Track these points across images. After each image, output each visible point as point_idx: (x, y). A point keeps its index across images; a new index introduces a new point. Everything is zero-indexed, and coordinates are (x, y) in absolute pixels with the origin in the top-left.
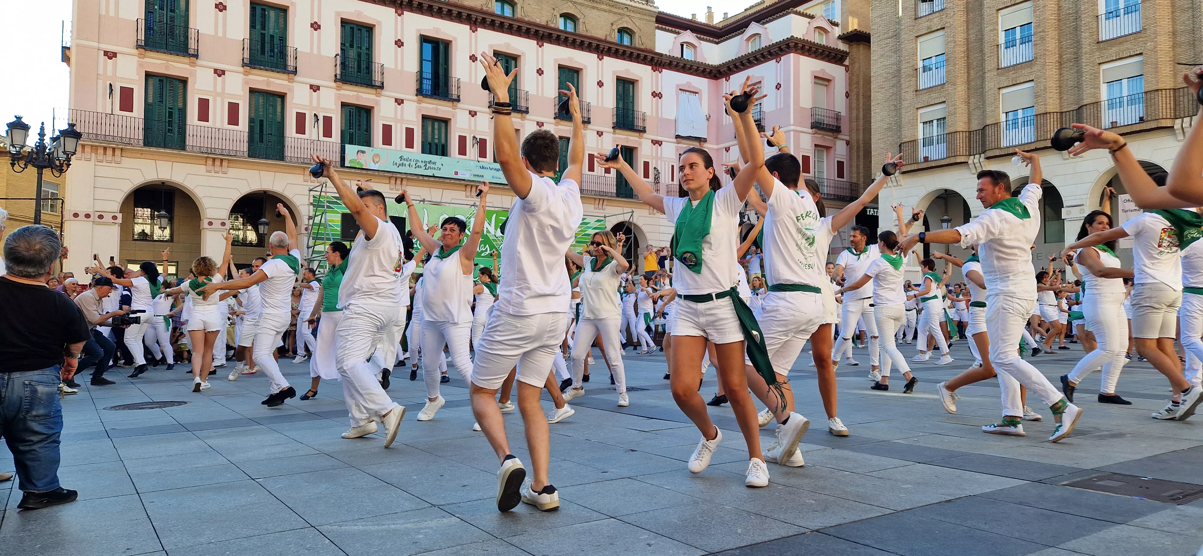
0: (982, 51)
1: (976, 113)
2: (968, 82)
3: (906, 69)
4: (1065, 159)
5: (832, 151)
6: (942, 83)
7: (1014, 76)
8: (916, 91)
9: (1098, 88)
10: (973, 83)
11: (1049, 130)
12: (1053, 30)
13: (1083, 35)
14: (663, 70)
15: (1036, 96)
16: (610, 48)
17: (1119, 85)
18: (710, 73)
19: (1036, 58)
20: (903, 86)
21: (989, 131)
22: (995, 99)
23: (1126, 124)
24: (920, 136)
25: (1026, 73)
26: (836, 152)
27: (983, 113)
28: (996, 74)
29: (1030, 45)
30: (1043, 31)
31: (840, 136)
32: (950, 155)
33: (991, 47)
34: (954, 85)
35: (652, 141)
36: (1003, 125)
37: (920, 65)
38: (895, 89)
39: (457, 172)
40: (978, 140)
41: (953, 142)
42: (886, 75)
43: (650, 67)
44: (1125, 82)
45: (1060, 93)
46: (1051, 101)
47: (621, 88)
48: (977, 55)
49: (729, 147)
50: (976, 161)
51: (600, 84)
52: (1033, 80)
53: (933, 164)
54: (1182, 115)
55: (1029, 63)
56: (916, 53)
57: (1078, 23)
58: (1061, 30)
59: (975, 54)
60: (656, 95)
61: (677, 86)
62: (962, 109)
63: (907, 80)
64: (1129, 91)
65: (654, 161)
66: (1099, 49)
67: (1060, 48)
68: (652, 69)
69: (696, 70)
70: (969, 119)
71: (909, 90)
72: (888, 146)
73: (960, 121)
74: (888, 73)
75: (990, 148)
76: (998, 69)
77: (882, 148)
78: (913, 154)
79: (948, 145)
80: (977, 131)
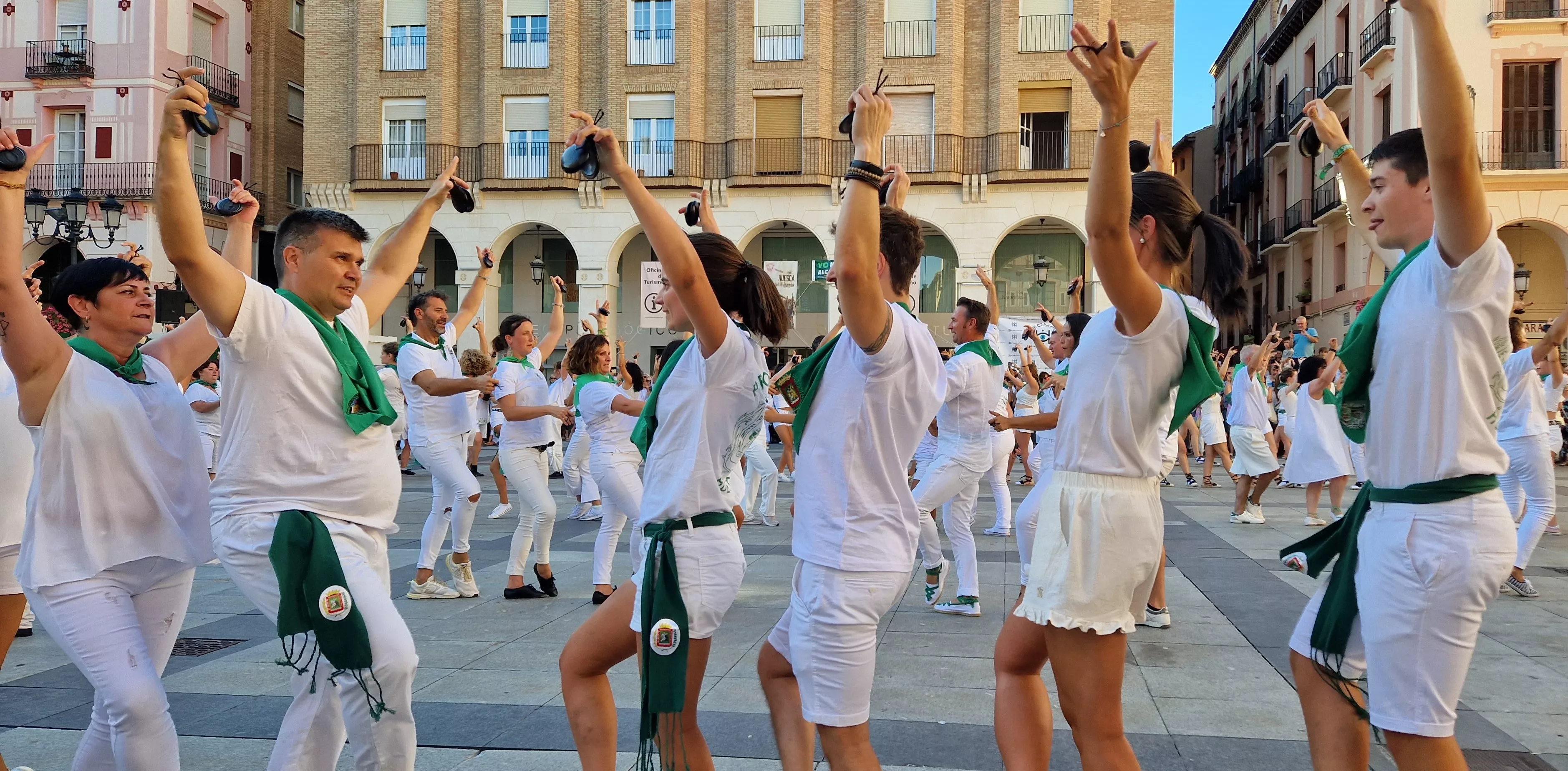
0: (479, 36)
1: (469, 124)
2: (459, 75)
3: (363, 33)
4: (582, 208)
5: (221, 135)
6: (422, 68)
7: (523, 82)
8: (381, 71)
9: (625, 123)
10: (464, 79)
12: (572, 34)
13: (609, 51)
15: (551, 118)
17: (646, 125)
19: (551, 66)
20: (360, 59)
21: (487, 152)
22: (497, 110)
23: (654, 175)
24: (385, 140)
25: (538, 84)
26: (229, 139)
27: (479, 123)
28: (499, 74)
29: (545, 47)
30: (562, 32)
31: (236, 113)
33: (493, 34)
34: (440, 75)
36: (506, 147)
37: (387, 32)
38: (345, 60)
40: (470, 162)
41: (436, 158)
42: (330, 35)
44: (653, 122)
48: (469, 41)
49: (11, 92)
52: (547, 95)
53: (406, 186)
54: (711, 177)
55: (544, 71)
56: (382, 13)
57: (603, 33)
58: (581, 37)
59: (468, 38)
62: (449, 112)
63: (366, 51)
64: (657, 135)
66: (626, 73)
67: (581, 61)
70: (459, 130)
71: (369, 67)
72: (332, 145)
73: (446, 130)
74: (333, 33)
75: (489, 176)
76: (502, 68)
77: (322, 147)
78: (373, 165)
79: (428, 160)
80: (470, 149)
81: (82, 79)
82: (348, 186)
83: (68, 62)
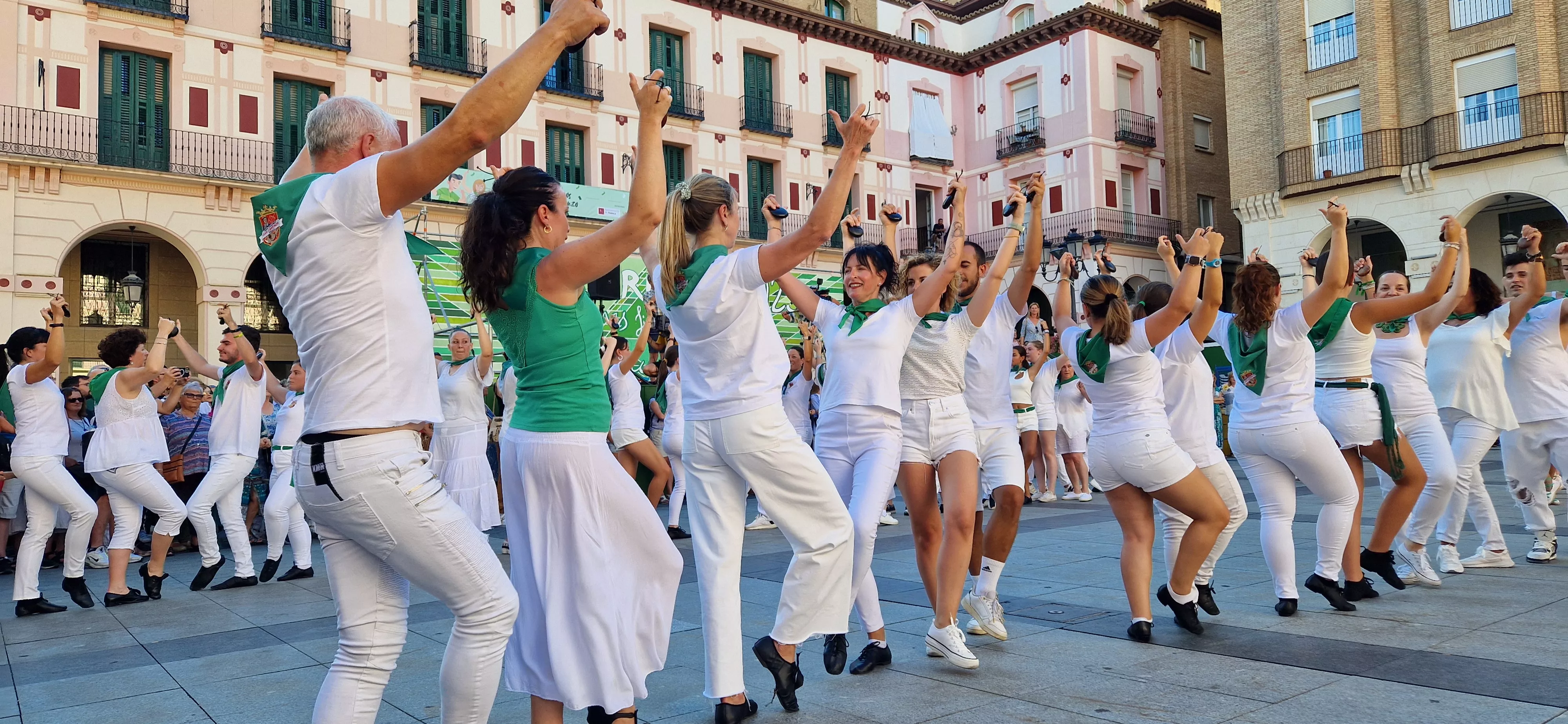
0: (1418, 5)
1: (1412, 101)
2: (1395, 54)
3: (1285, 41)
6: (1352, 57)
7: (1479, 39)
8: (1306, 72)
10: (1401, 57)
11: (1545, 119)
14: (890, 60)
15: (1521, 69)
16: (816, 25)
18: (954, 65)
19: (1516, 11)
20: (1283, 67)
21: (1439, 127)
22: (1447, 77)
24: (1315, 140)
25: (1500, 35)
27: (1425, 97)
28: (1446, 37)
31: (1153, 153)
32: (1371, 166)
34: (1373, 59)
35: (878, 164)
36: (1462, 116)
37: (1310, 32)
38: (1266, 72)
39: (603, 210)
40: (1415, 142)
41: (1375, 146)
42: (1249, 52)
43: (872, 55)
45: (1559, 62)
46: (1545, 75)
47: (831, 85)
48: (1407, 13)
49: (987, 174)
50: (1415, 173)
51: (803, 78)
52: (1513, 45)
53: (1342, 181)
55: (1505, 19)
56: (1303, 16)
59: (1403, 12)
60: (881, 96)
61: (910, 83)
62: (1387, 95)
63: (1289, 57)
65: (882, 194)
68: (875, 58)
69: (935, 61)
70: (1398, 111)
71: (1293, 72)
72: (1257, 158)
73: (1384, 115)
74: (1251, 50)
75: (1442, 152)
76: (1450, 31)
77: (1247, 162)
78: (1304, 168)
79: (1366, 151)
80: (1414, 129)
81: (1037, 151)
82: (1277, 194)
83: (1025, 139)
